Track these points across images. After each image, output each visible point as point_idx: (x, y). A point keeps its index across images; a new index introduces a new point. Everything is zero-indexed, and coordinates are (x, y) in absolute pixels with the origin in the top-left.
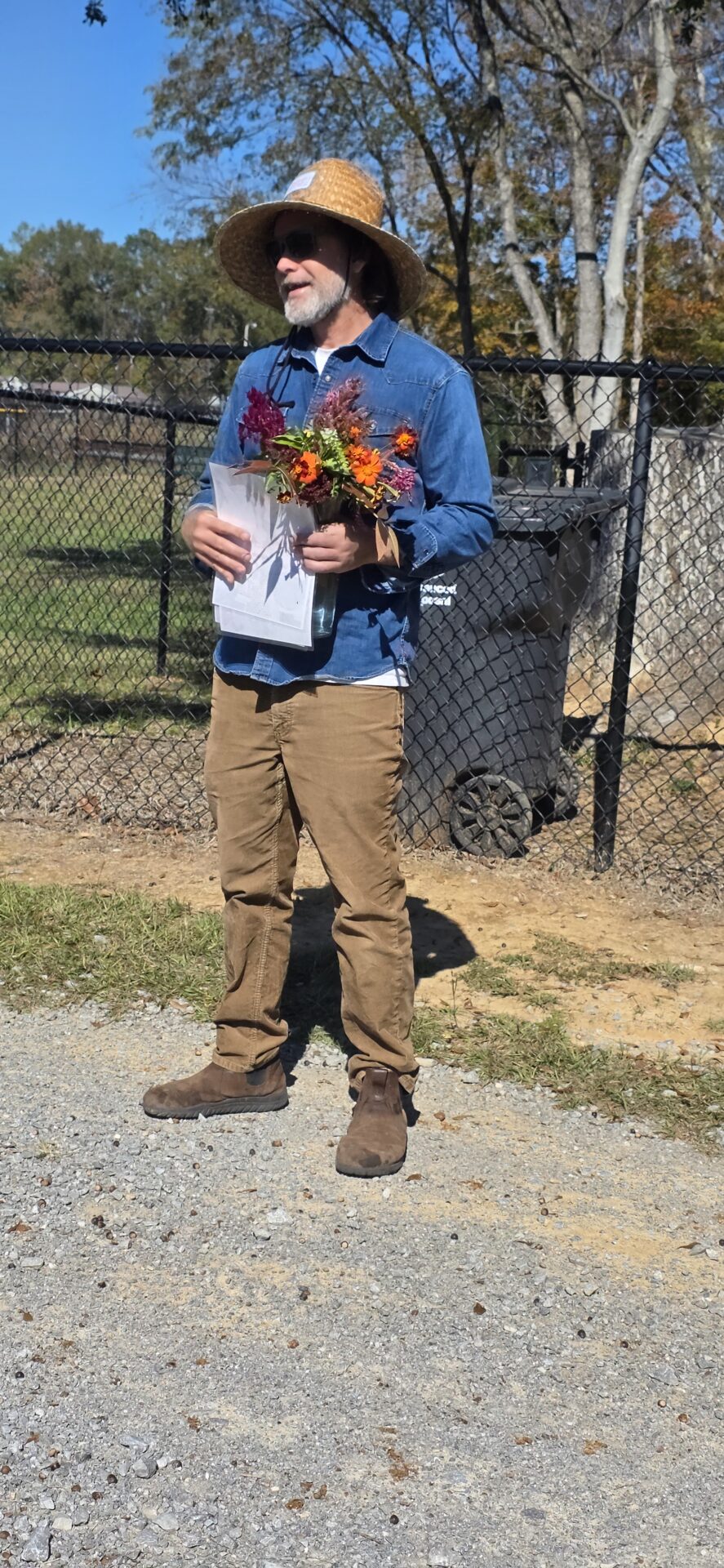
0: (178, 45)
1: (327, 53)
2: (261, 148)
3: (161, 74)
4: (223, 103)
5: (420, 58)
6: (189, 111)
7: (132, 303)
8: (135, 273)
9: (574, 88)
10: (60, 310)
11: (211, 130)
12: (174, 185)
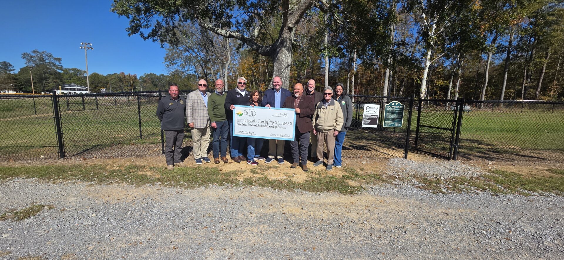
0: (167, 52)
1: (187, 54)
2: (179, 65)
3: (165, 56)
4: (174, 59)
5: (199, 54)
6: (170, 60)
7: (161, 83)
8: (161, 79)
9: (218, 58)
10: (151, 84)
11: (173, 62)
12: (168, 69)
